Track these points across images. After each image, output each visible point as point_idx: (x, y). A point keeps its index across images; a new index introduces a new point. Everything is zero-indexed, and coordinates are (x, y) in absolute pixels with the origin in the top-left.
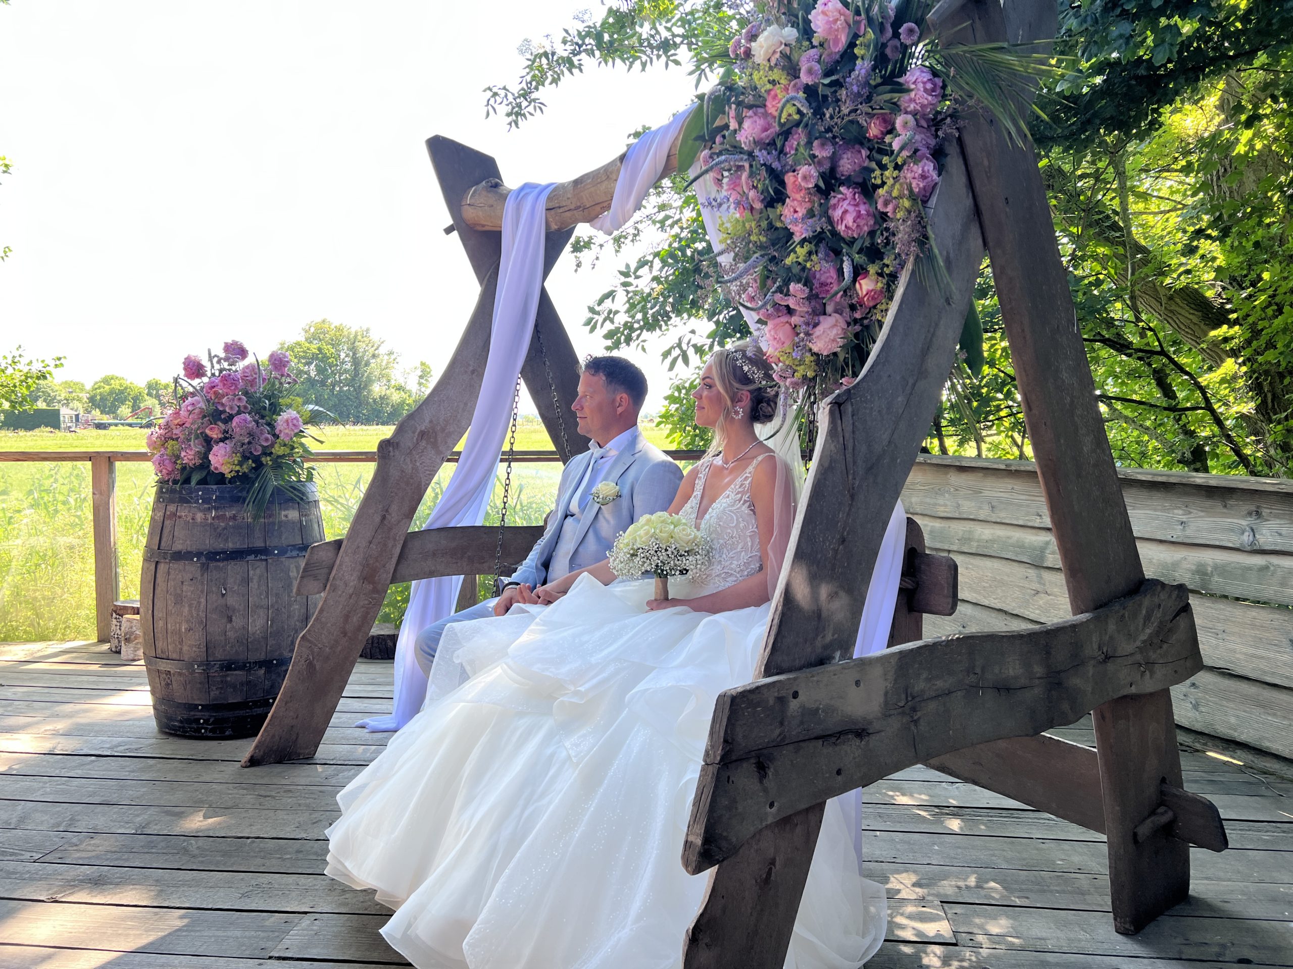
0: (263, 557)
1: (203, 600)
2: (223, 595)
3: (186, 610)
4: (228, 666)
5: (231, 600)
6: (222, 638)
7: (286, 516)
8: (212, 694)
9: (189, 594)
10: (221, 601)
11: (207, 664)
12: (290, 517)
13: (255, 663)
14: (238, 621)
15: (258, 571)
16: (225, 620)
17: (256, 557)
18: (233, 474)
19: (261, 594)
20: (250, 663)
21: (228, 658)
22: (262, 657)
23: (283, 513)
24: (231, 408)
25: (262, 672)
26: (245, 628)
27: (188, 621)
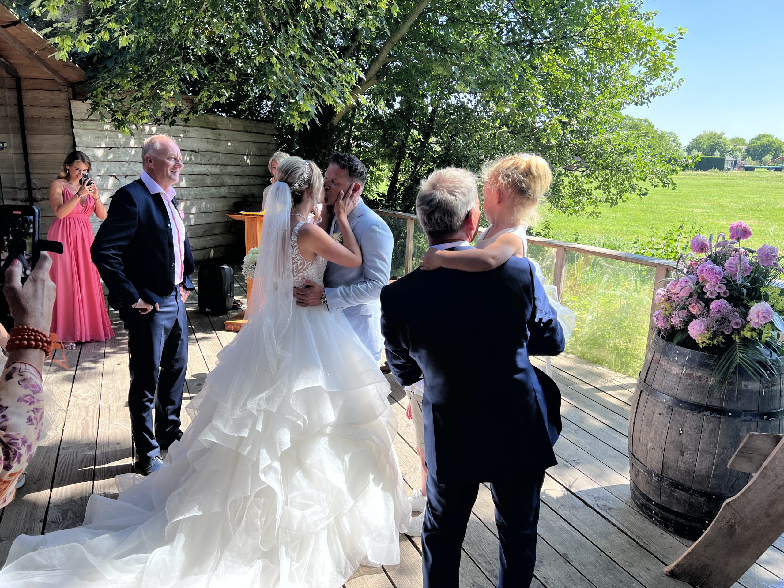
0: (717, 416)
1: (665, 432)
2: (680, 434)
3: (653, 434)
4: (676, 485)
5: (685, 440)
6: (675, 465)
7: (746, 386)
8: (662, 498)
9: (656, 423)
10: (677, 438)
11: (661, 478)
12: (750, 387)
13: (697, 492)
14: (688, 457)
15: (711, 425)
16: (678, 453)
17: (711, 414)
18: (704, 345)
19: (710, 443)
20: (693, 490)
21: (677, 480)
22: (704, 489)
23: (744, 383)
24: (711, 293)
25: (703, 499)
26: (693, 464)
27: (652, 442)
